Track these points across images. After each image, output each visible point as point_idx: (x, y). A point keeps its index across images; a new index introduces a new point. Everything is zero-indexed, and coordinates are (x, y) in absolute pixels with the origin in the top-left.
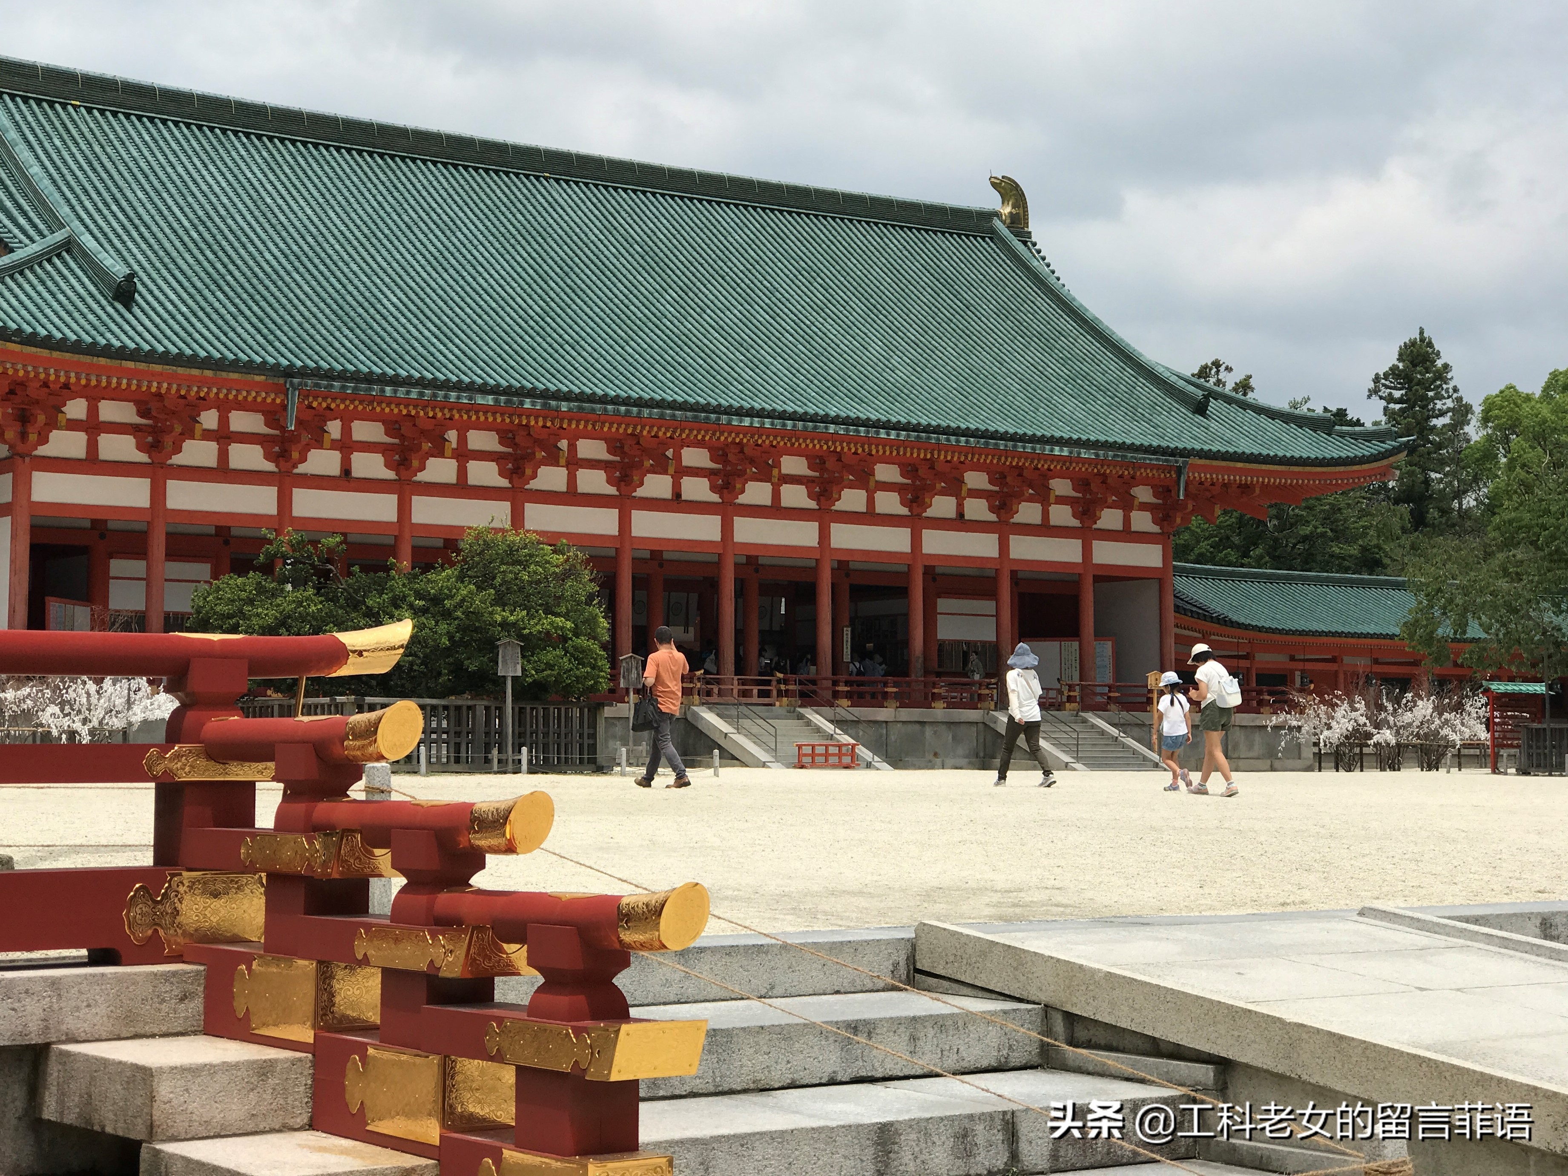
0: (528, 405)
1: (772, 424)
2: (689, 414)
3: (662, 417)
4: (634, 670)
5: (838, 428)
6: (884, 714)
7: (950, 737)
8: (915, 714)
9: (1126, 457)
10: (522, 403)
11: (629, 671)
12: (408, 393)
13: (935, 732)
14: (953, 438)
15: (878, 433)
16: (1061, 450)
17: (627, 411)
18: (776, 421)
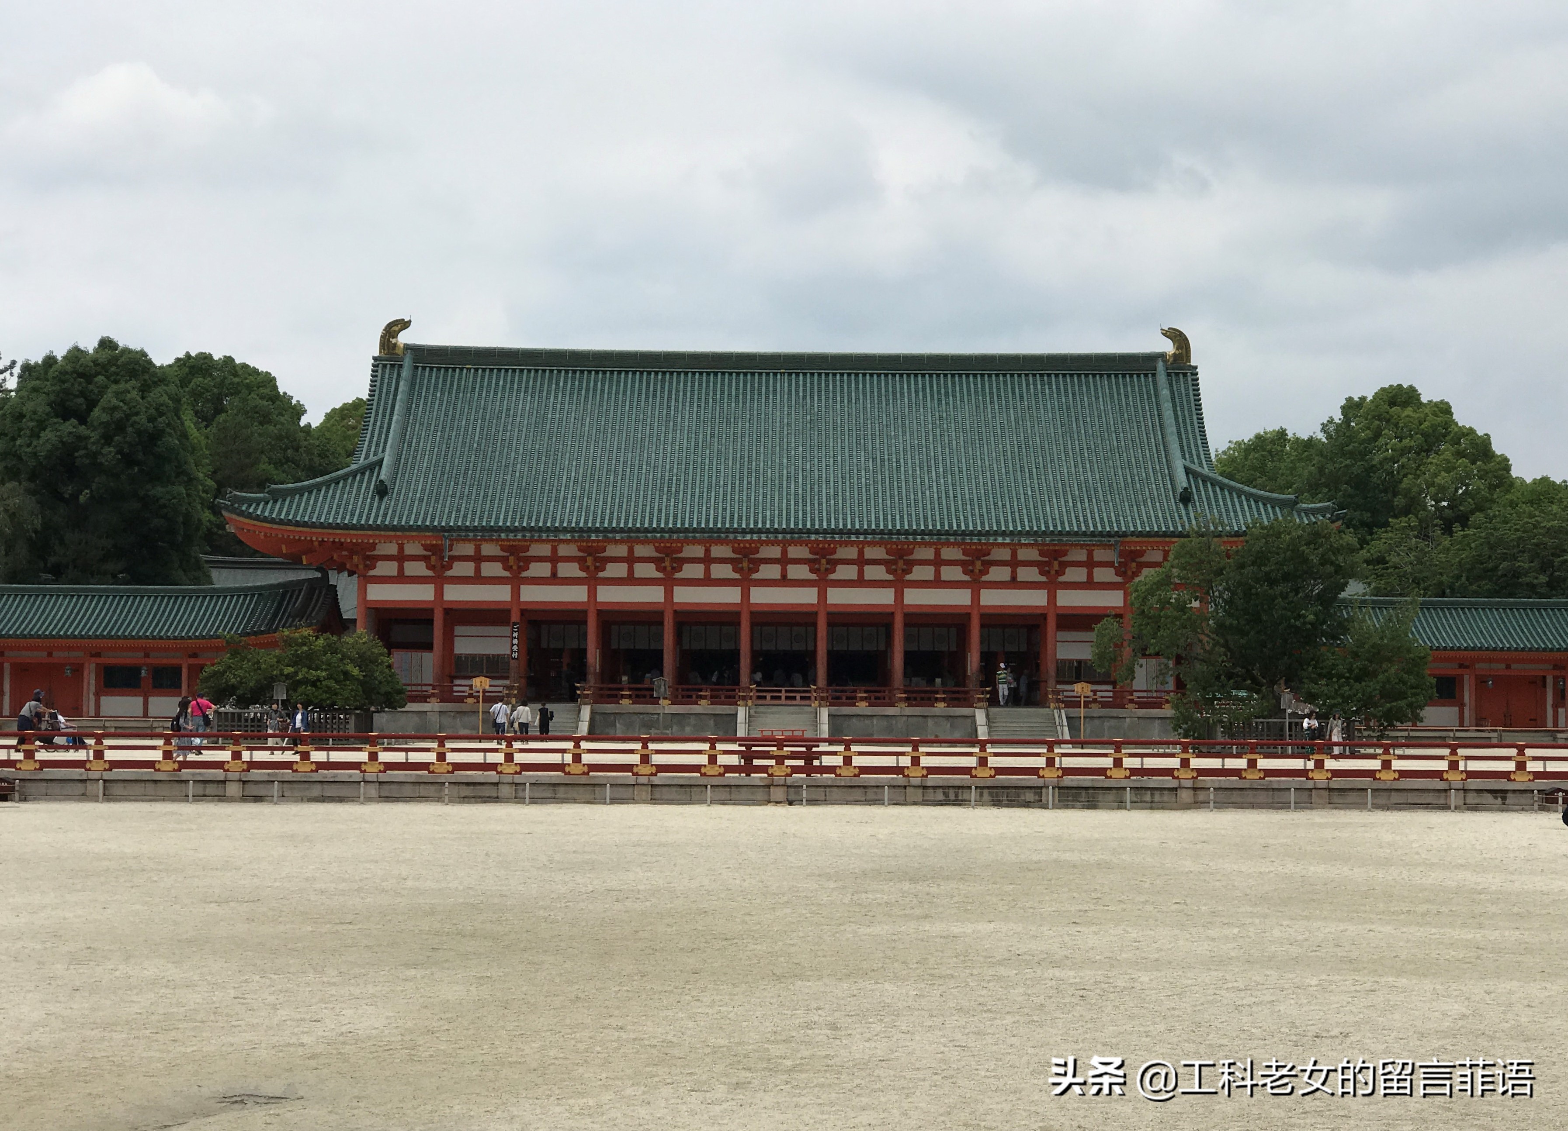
0: (593, 537)
1: (767, 537)
2: (706, 535)
3: (686, 538)
4: (663, 687)
5: (817, 536)
6: (890, 711)
7: (949, 725)
8: (918, 711)
9: (1062, 540)
10: (590, 537)
11: (660, 687)
12: (515, 536)
13: (936, 723)
14: (910, 537)
15: (850, 537)
16: (1004, 539)
17: (662, 536)
18: (770, 535)
